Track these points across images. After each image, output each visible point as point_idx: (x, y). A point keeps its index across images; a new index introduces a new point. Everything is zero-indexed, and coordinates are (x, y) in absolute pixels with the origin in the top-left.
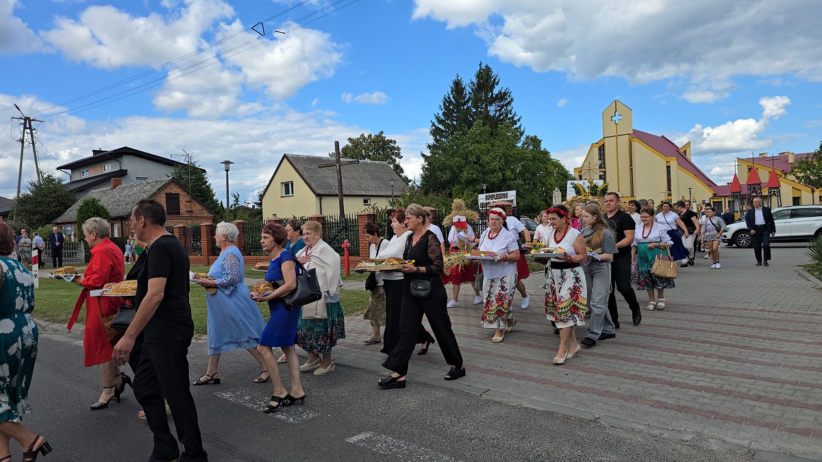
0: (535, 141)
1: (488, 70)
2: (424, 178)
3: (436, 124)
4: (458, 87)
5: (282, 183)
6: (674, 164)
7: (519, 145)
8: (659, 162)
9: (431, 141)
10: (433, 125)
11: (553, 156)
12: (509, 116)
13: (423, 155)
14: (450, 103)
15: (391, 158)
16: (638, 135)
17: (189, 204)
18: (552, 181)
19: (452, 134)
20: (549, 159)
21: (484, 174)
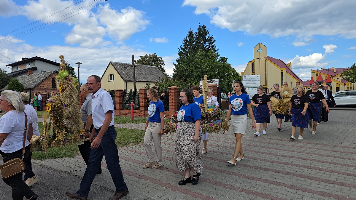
0: (224, 59)
1: (204, 27)
2: (174, 75)
4: (190, 34)
5: (109, 75)
6: (284, 71)
7: (218, 60)
8: (278, 70)
9: (178, 57)
10: (179, 51)
12: (213, 48)
13: (174, 64)
14: (187, 41)
15: (160, 65)
16: (269, 58)
18: (232, 77)
19: (188, 55)
20: (230, 68)
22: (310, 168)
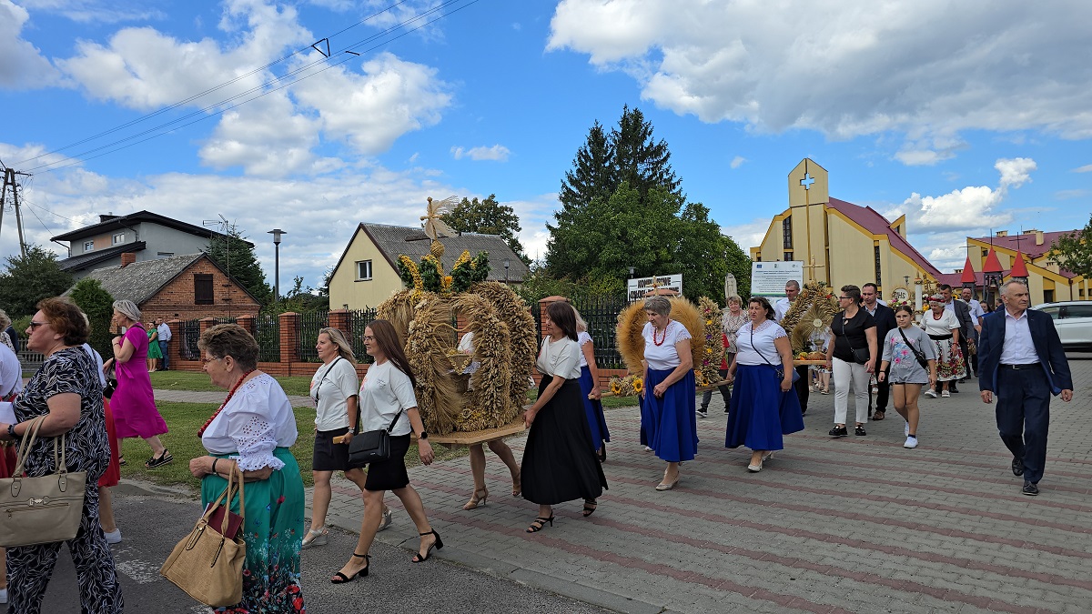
0: (700, 210)
1: (637, 116)
2: (550, 258)
3: (568, 185)
4: (596, 137)
5: (357, 262)
6: (884, 244)
7: (679, 215)
8: (865, 241)
9: (560, 207)
10: (563, 187)
11: (723, 231)
12: (665, 177)
13: (549, 227)
14: (587, 157)
15: (507, 231)
16: (836, 205)
17: (226, 290)
18: (723, 264)
19: (589, 200)
20: (718, 236)
21: (631, 253)
22: (915, 503)
